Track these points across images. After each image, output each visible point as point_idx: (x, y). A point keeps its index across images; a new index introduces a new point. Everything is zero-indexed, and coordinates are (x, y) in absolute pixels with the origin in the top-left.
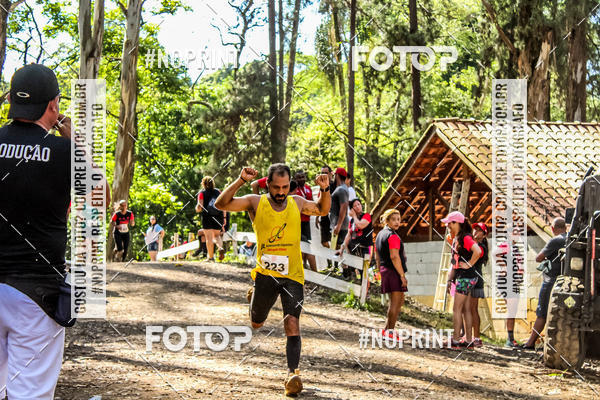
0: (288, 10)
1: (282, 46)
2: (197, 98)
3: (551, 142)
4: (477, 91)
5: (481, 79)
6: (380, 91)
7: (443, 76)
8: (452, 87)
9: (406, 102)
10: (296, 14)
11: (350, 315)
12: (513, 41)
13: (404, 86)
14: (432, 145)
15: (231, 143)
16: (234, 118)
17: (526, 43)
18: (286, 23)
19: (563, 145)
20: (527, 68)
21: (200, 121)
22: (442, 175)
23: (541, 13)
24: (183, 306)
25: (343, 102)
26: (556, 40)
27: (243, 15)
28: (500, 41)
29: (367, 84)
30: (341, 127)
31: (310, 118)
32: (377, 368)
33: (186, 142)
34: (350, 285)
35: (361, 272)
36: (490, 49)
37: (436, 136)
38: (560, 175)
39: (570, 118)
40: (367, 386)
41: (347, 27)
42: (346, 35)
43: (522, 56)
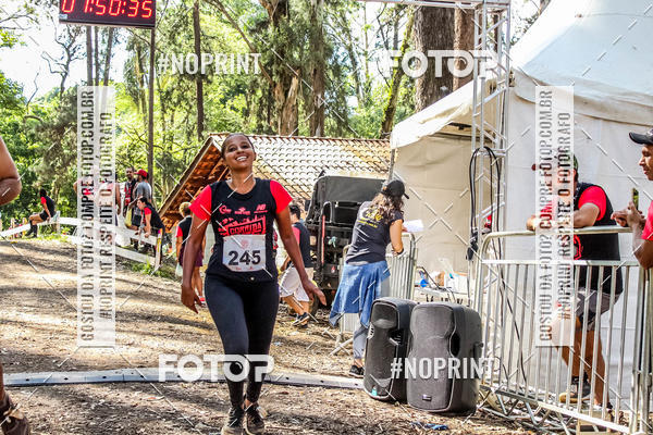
0: (102, 47)
1: (98, 75)
2: (31, 113)
3: (297, 152)
4: (246, 113)
5: (249, 104)
6: (173, 111)
7: (221, 100)
8: (228, 109)
9: (193, 119)
10: (109, 51)
11: (147, 280)
12: (271, 76)
13: (191, 107)
14: (210, 152)
15: (58, 148)
16: (60, 129)
17: (281, 76)
18: (101, 58)
19: (306, 153)
20: (282, 96)
21: (33, 131)
22: (217, 174)
23: (292, 56)
24: (17, 273)
25: (145, 118)
26: (302, 75)
27: (67, 50)
28: (262, 75)
29: (163, 105)
30: (143, 138)
31: (120, 129)
32: (164, 319)
33: (22, 147)
34: (146, 257)
35: (154, 248)
36: (255, 81)
37: (213, 145)
38: (303, 175)
39: (312, 133)
40: (155, 332)
41: (148, 62)
42: (147, 68)
43: (278, 87)
